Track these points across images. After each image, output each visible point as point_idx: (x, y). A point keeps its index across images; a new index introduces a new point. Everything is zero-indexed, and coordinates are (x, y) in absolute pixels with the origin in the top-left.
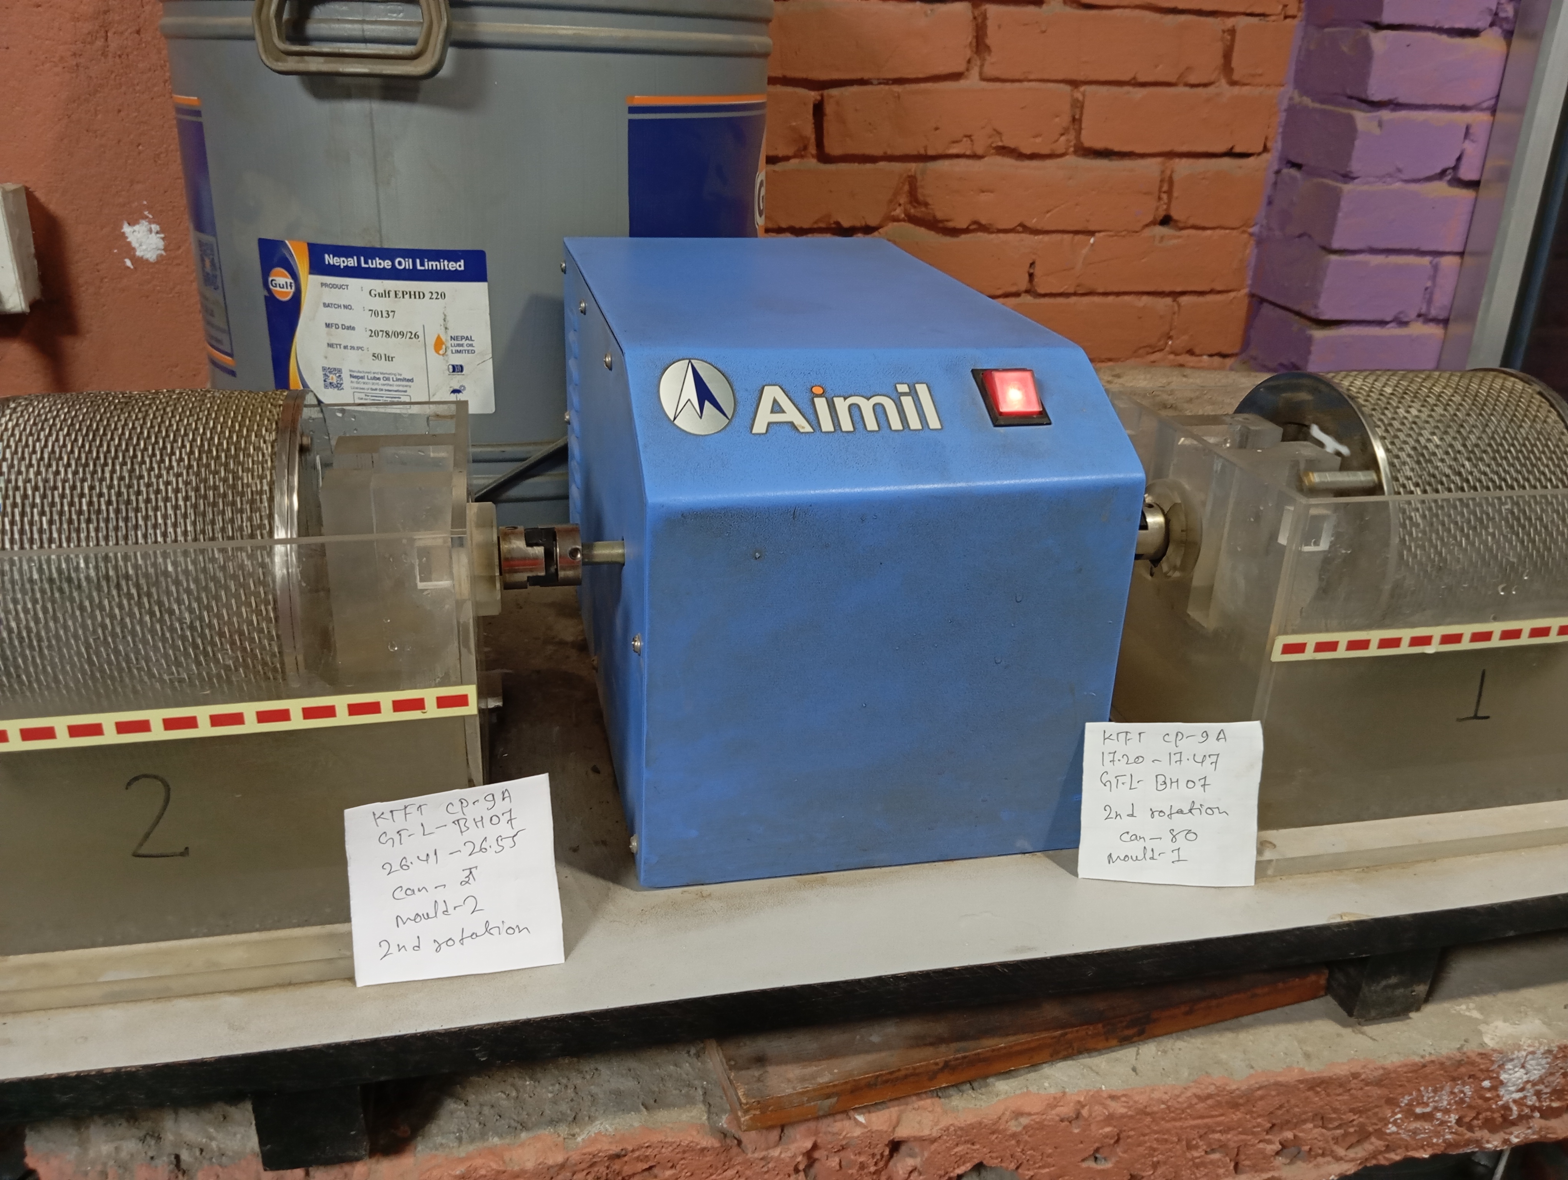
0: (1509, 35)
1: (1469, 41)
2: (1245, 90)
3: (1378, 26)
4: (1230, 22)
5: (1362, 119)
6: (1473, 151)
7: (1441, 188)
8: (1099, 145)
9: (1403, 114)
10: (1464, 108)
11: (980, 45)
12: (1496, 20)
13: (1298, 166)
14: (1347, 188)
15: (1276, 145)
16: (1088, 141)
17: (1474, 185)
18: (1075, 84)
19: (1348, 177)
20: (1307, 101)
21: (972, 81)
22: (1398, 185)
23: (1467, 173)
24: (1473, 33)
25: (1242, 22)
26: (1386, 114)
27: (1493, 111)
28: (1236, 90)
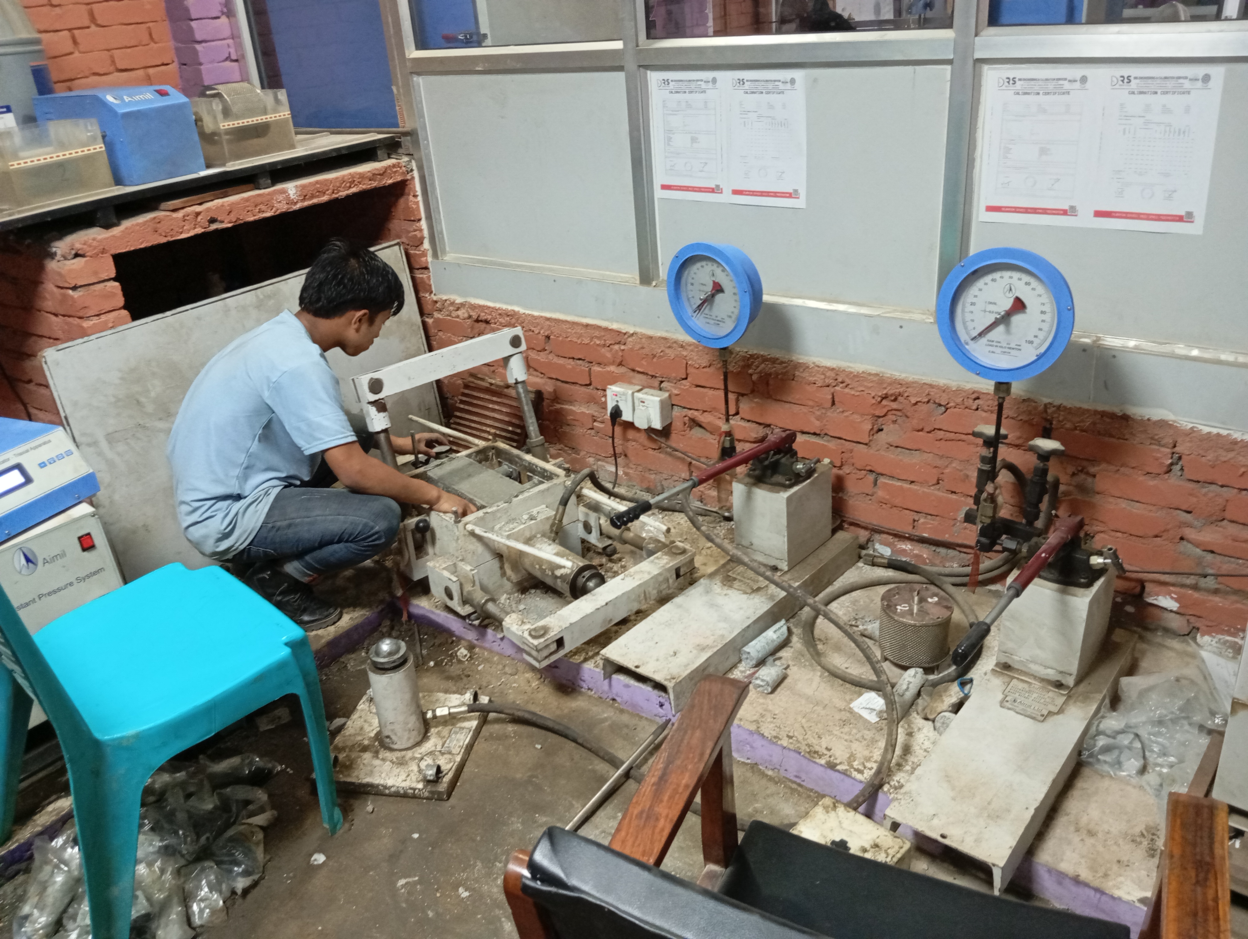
0: (228, 17)
1: (217, 20)
2: (160, 45)
3: (192, 20)
4: (148, 25)
5: (198, 47)
6: (232, 50)
7: (228, 63)
8: (123, 67)
9: (208, 44)
10: (224, 39)
11: (75, 42)
12: (223, 13)
13: (185, 65)
14: (202, 67)
15: (176, 60)
16: (120, 67)
17: (236, 61)
18: (108, 50)
19: (201, 64)
20: (180, 45)
21: (77, 54)
22: (216, 64)
23: (234, 57)
24: (217, 18)
25: (151, 24)
26: (204, 44)
27: (233, 38)
28: (157, 45)
